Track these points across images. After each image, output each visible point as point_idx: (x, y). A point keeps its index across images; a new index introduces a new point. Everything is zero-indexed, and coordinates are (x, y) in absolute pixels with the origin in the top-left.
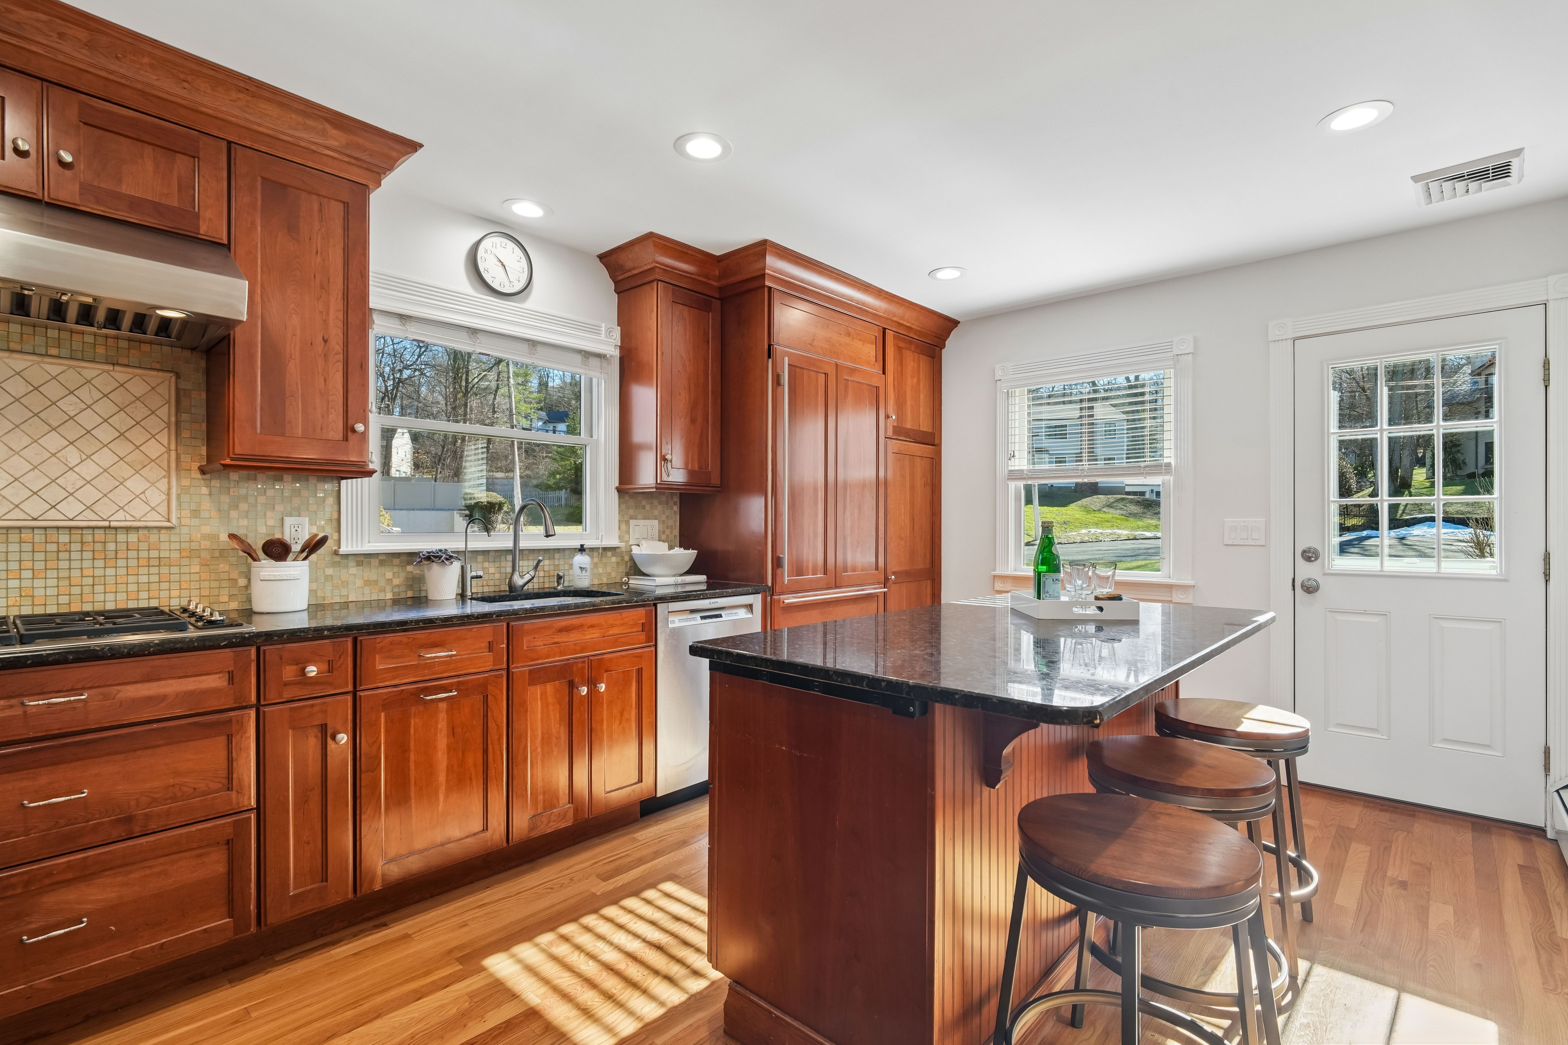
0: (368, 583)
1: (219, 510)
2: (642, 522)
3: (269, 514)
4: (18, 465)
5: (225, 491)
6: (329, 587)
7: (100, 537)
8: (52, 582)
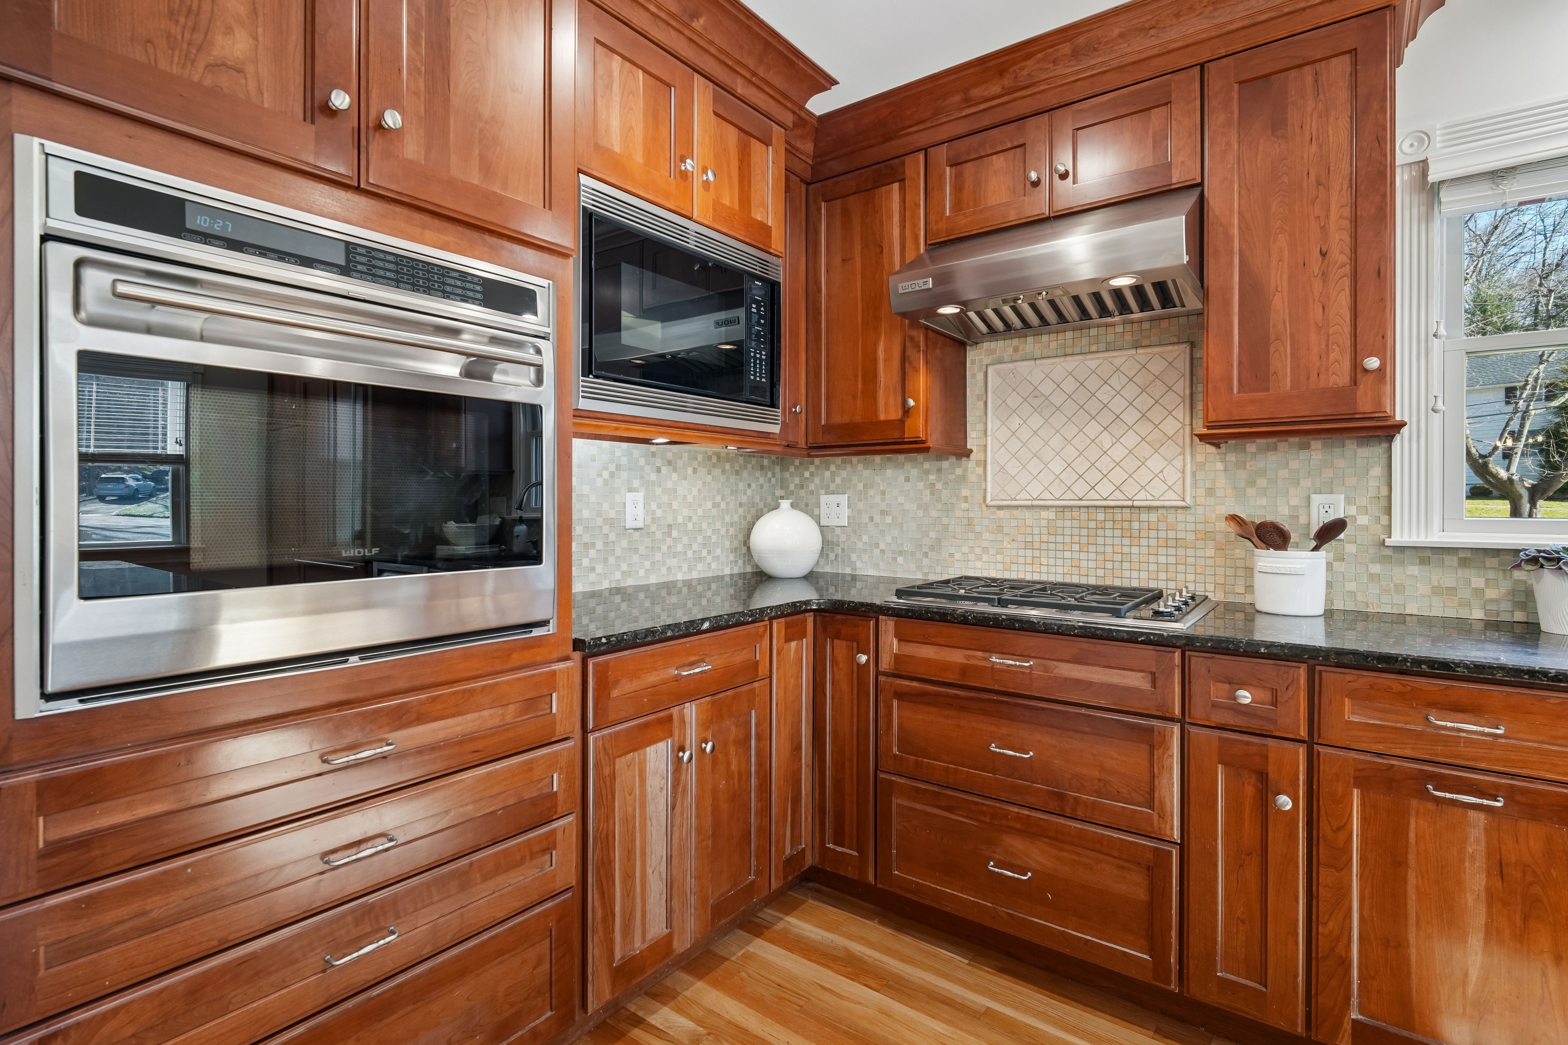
0: (1438, 590)
1: (1235, 488)
3: (1292, 491)
4: (1070, 452)
5: (1241, 465)
6: (1374, 589)
7: (1127, 516)
8: (1092, 556)
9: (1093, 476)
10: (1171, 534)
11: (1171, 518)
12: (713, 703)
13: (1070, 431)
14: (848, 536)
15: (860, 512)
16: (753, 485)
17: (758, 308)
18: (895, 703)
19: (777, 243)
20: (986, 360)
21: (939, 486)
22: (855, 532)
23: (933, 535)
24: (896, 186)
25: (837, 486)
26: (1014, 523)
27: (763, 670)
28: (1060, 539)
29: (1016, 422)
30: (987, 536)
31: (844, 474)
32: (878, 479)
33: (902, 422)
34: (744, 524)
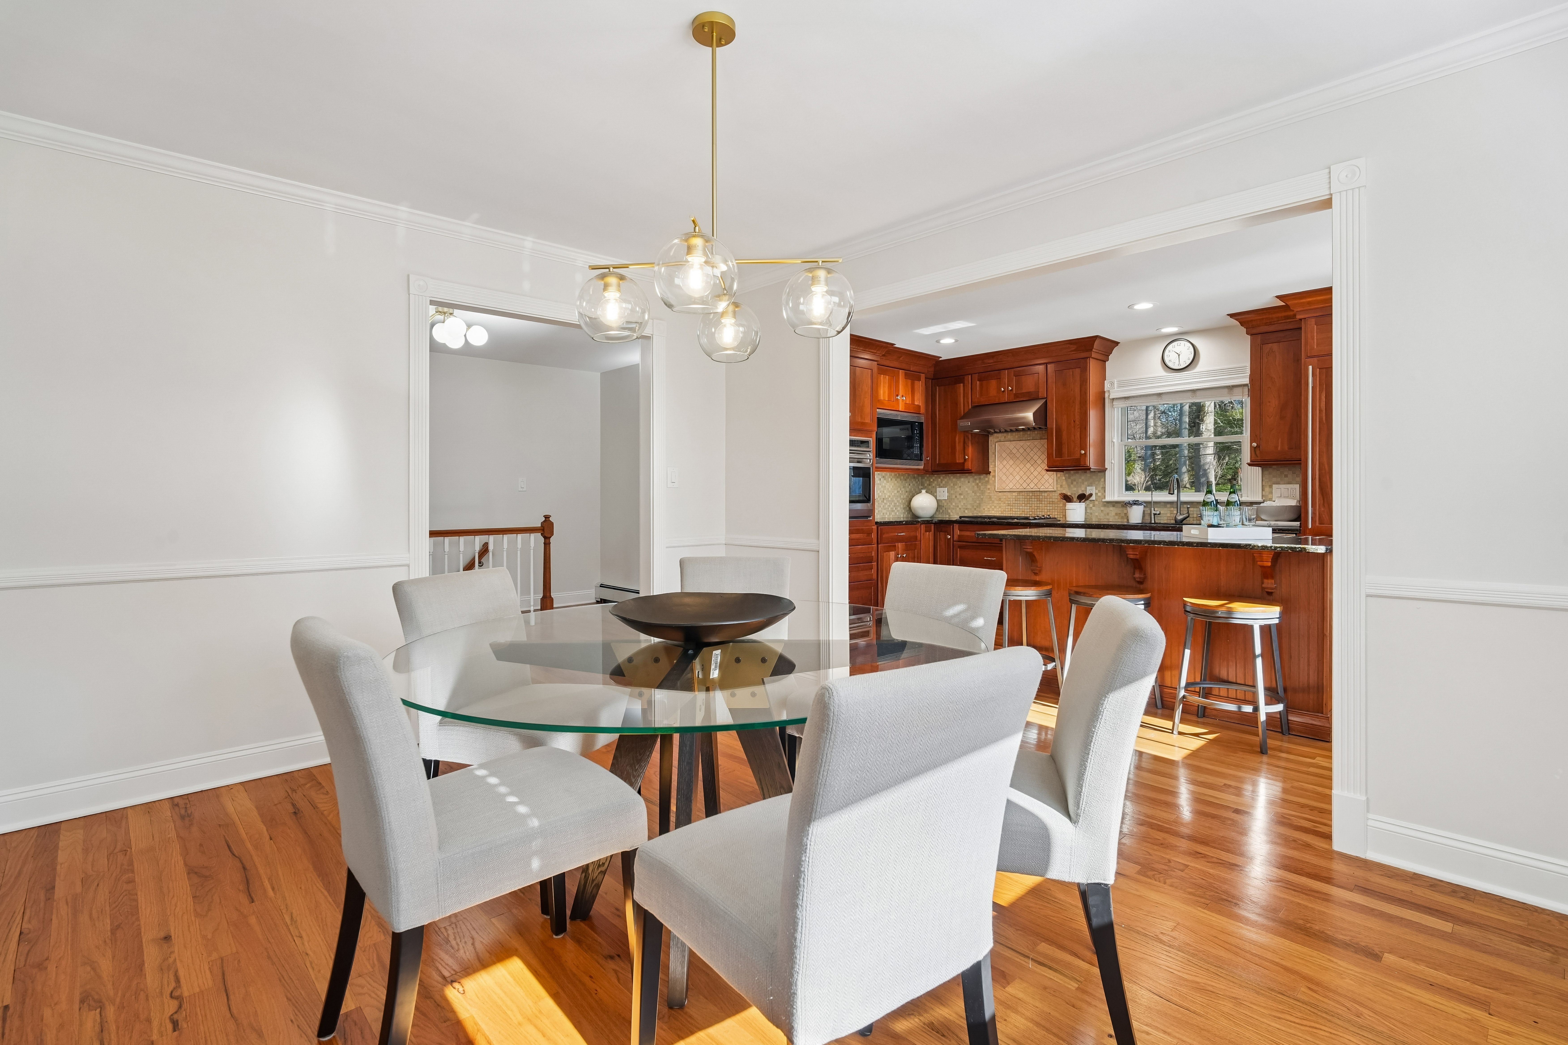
0: (1116, 514)
2: (1283, 486)
3: (1082, 486)
4: (1022, 473)
5: (1069, 478)
6: (1102, 515)
7: (1038, 494)
8: (1028, 508)
9: (1028, 481)
10: (1051, 500)
11: (1051, 494)
12: (906, 545)
13: (1022, 466)
14: (947, 503)
15: (952, 494)
16: (911, 484)
17: (917, 432)
18: (958, 550)
19: (923, 410)
20: (996, 440)
21: (980, 484)
22: (950, 502)
23: (978, 502)
24: (962, 384)
25: (943, 484)
26: (1004, 497)
27: (919, 538)
28: (1019, 502)
29: (1005, 462)
30: (996, 502)
31: (946, 480)
32: (958, 482)
33: (963, 463)
34: (908, 499)
